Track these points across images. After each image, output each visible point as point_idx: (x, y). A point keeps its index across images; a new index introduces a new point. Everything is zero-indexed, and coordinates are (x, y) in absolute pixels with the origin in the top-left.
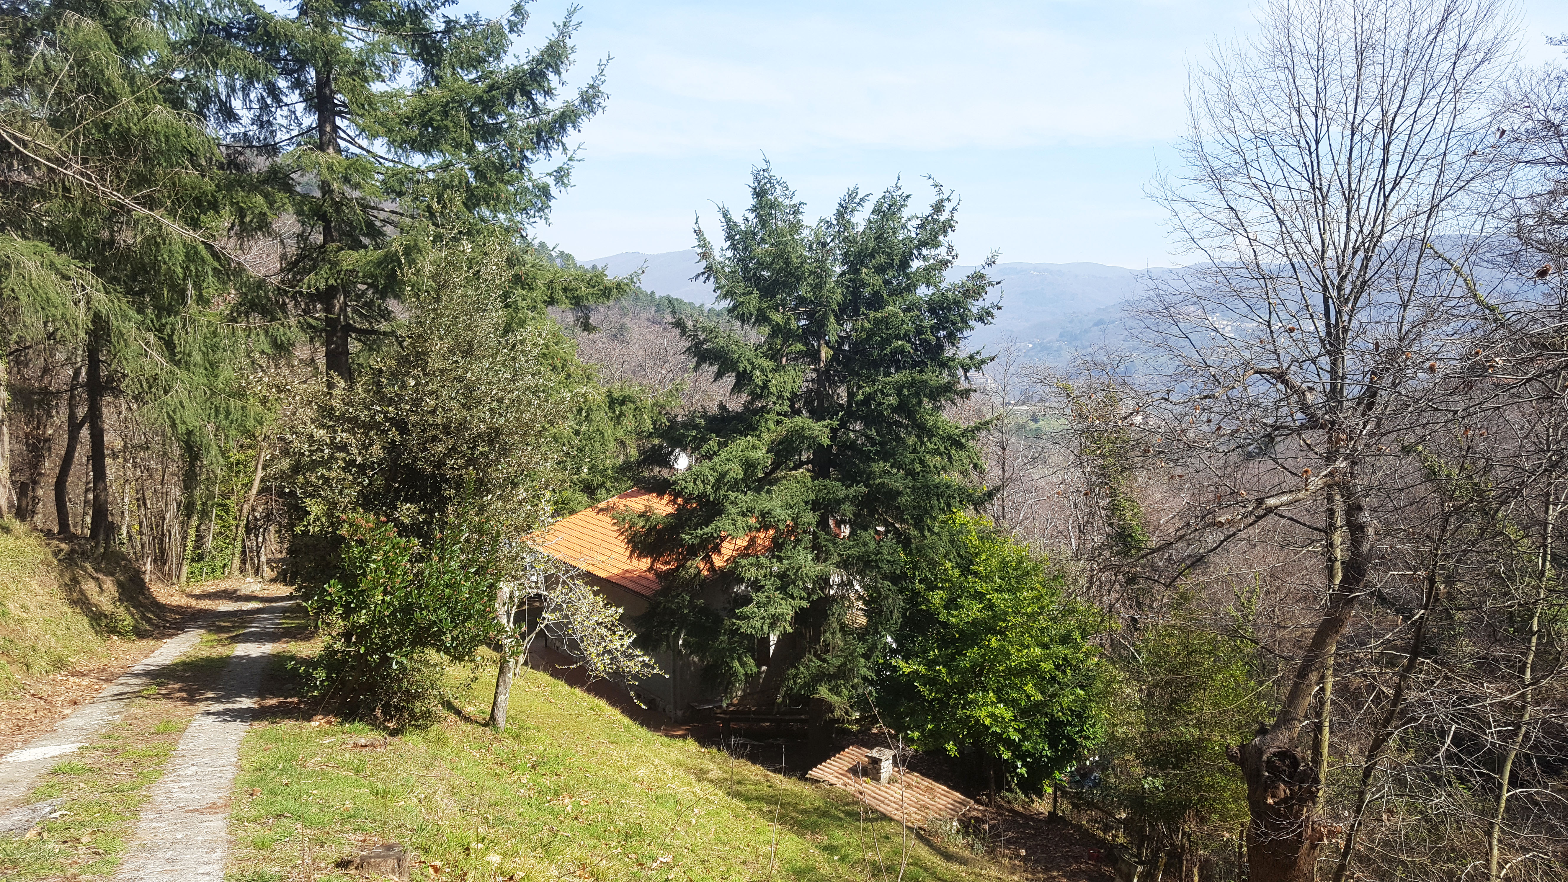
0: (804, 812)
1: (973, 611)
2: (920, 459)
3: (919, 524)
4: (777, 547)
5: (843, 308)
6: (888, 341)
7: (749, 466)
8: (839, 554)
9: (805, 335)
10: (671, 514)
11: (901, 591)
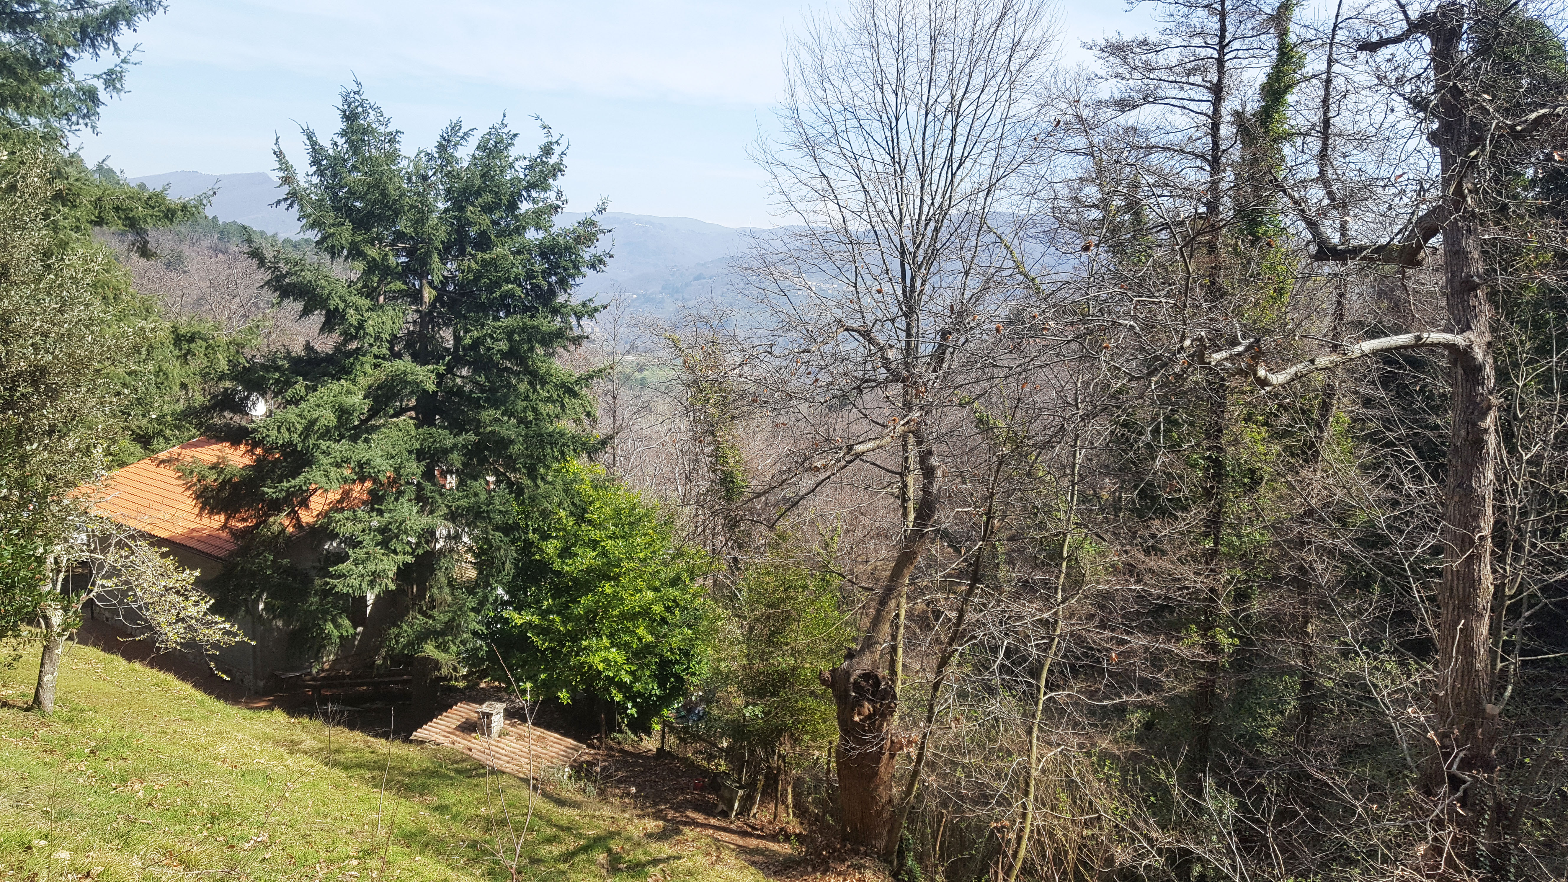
0: (412, 774)
1: (587, 558)
2: (532, 407)
3: (532, 473)
4: (375, 500)
5: (447, 248)
6: (497, 284)
7: (343, 412)
8: (447, 506)
9: (405, 273)
10: (250, 466)
11: (513, 542)
